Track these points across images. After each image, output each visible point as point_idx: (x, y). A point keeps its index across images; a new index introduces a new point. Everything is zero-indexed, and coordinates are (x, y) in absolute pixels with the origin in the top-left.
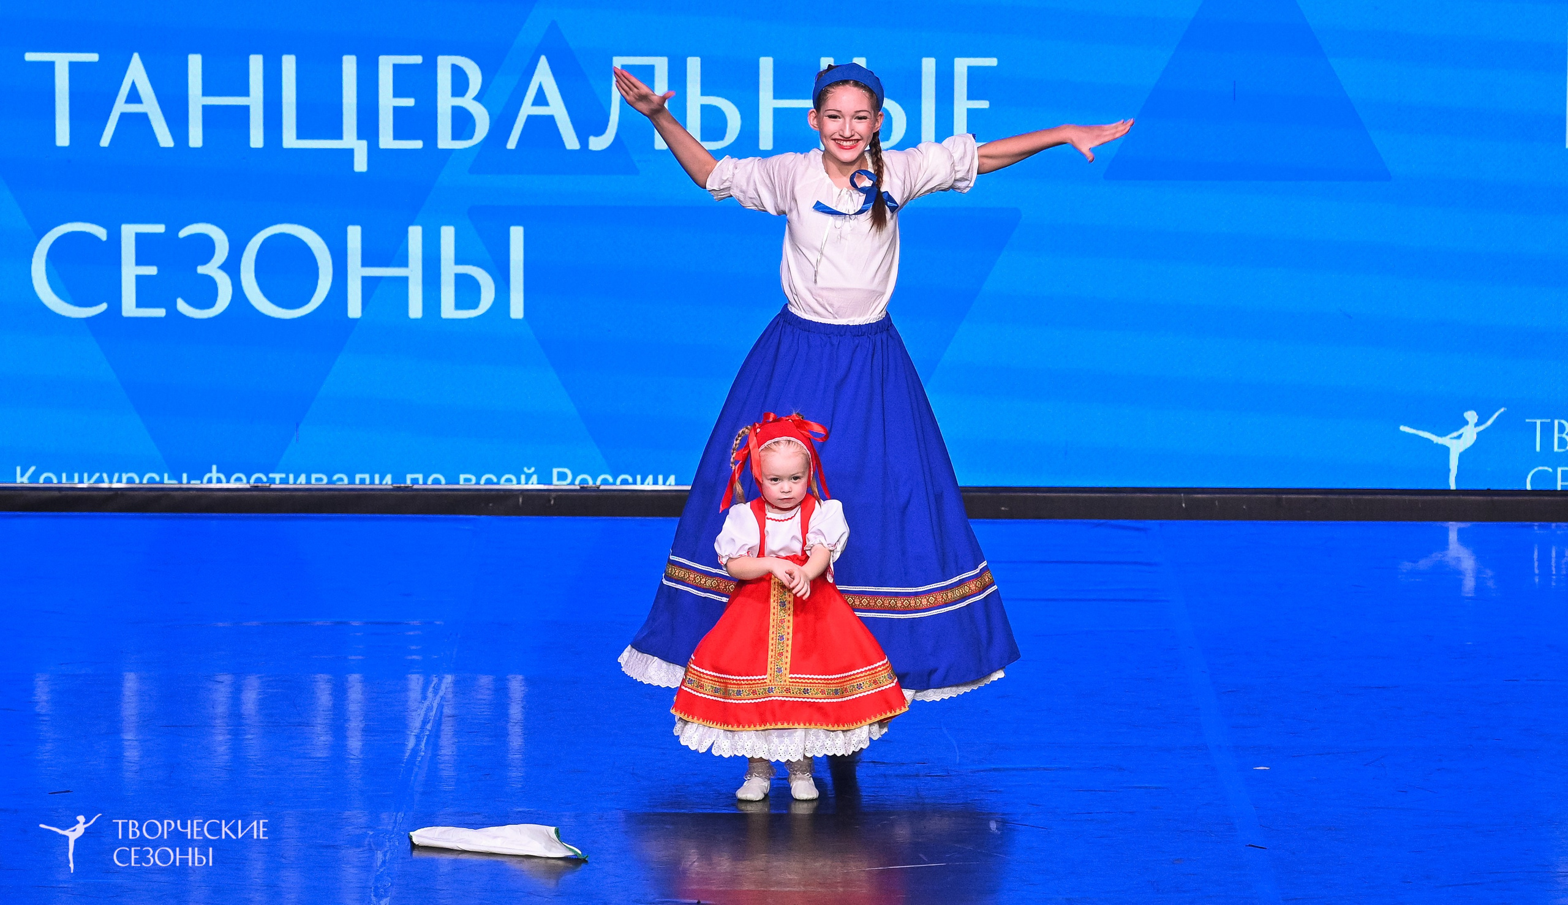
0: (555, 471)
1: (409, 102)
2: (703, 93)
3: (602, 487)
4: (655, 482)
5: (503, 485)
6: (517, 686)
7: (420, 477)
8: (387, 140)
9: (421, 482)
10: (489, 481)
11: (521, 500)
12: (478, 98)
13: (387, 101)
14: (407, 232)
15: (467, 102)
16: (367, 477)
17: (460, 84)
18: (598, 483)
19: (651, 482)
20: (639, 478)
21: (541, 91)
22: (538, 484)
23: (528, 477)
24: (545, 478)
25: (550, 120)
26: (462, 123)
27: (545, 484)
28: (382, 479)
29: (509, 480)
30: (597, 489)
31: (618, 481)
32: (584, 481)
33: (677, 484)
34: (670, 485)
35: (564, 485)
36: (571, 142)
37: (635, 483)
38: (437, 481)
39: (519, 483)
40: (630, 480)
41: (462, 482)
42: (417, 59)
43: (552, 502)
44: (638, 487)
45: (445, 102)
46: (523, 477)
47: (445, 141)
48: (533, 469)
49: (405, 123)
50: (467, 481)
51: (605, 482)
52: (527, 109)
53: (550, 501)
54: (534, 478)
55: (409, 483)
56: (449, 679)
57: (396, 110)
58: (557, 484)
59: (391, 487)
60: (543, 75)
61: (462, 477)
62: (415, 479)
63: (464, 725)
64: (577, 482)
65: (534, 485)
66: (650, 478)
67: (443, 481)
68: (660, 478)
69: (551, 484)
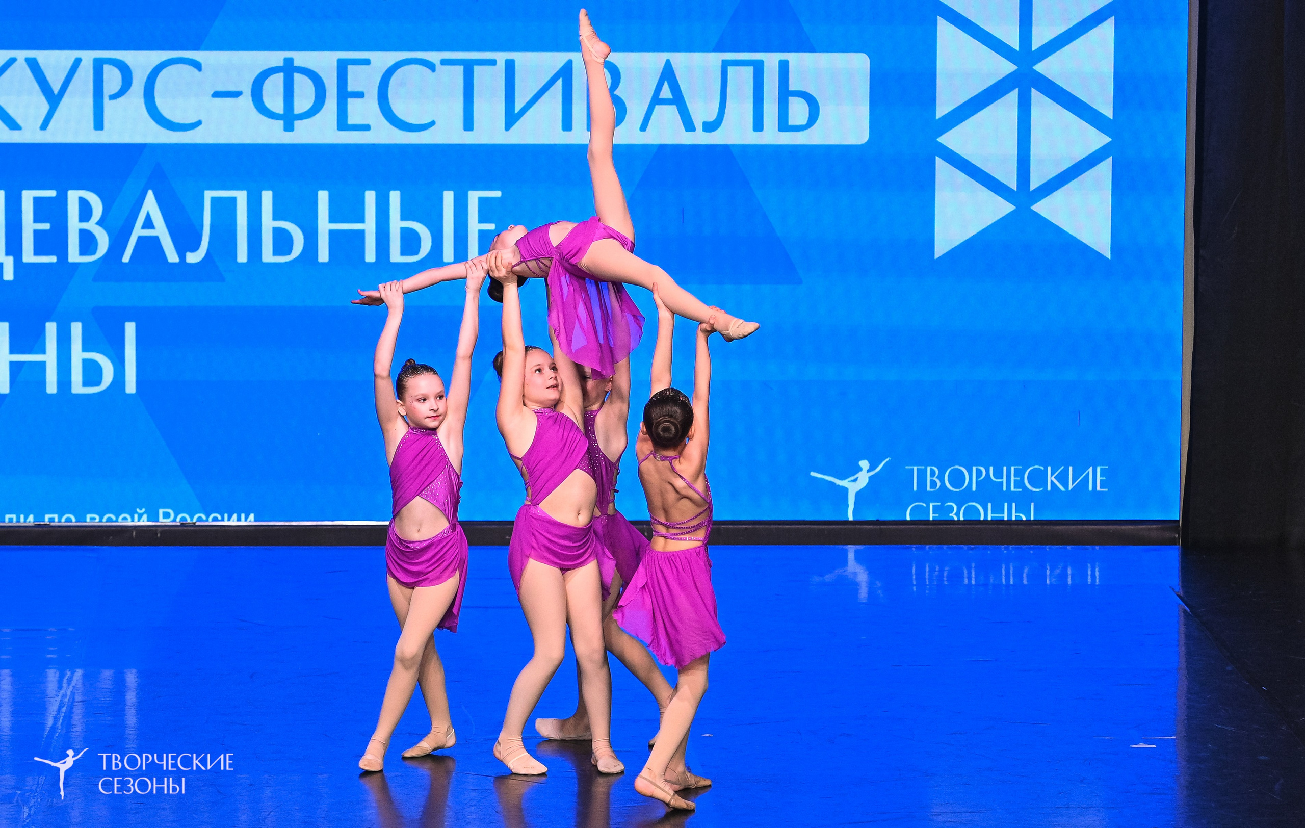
0: (161, 511)
1: (46, 226)
2: (274, 219)
3: (198, 524)
4: (239, 519)
5: (121, 522)
6: (131, 678)
7: (56, 517)
8: (29, 256)
9: (56, 520)
10: (109, 520)
11: (134, 534)
12: (100, 223)
13: (29, 226)
14: (44, 327)
15: (91, 226)
16: (14, 517)
17: (85, 212)
18: (195, 520)
19: (236, 520)
20: (226, 516)
21: (148, 217)
22: (148, 521)
23: (140, 516)
24: (153, 516)
25: (156, 239)
26: (87, 242)
27: (153, 521)
28: (26, 518)
29: (124, 519)
30: (194, 525)
31: (210, 518)
32: (183, 519)
33: (256, 520)
34: (250, 521)
35: (167, 522)
36: (172, 256)
37: (223, 520)
38: (69, 519)
39: (133, 521)
40: (220, 518)
41: (88, 520)
42: (52, 193)
43: (159, 535)
44: (226, 523)
45: (74, 225)
46: (136, 516)
47: (74, 255)
48: (143, 510)
49: (42, 243)
50: (92, 519)
51: (200, 519)
52: (138, 231)
53: (157, 534)
54: (145, 517)
55: (47, 521)
56: (79, 673)
57: (36, 232)
58: (163, 521)
59: (33, 524)
60: (150, 205)
61: (89, 516)
62: (52, 518)
63: (91, 708)
64: (178, 519)
65: (144, 522)
66: (235, 516)
67: (74, 519)
68: (243, 516)
69: (158, 521)
